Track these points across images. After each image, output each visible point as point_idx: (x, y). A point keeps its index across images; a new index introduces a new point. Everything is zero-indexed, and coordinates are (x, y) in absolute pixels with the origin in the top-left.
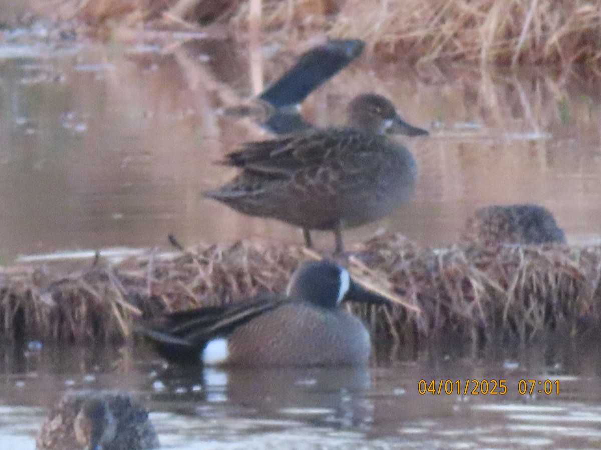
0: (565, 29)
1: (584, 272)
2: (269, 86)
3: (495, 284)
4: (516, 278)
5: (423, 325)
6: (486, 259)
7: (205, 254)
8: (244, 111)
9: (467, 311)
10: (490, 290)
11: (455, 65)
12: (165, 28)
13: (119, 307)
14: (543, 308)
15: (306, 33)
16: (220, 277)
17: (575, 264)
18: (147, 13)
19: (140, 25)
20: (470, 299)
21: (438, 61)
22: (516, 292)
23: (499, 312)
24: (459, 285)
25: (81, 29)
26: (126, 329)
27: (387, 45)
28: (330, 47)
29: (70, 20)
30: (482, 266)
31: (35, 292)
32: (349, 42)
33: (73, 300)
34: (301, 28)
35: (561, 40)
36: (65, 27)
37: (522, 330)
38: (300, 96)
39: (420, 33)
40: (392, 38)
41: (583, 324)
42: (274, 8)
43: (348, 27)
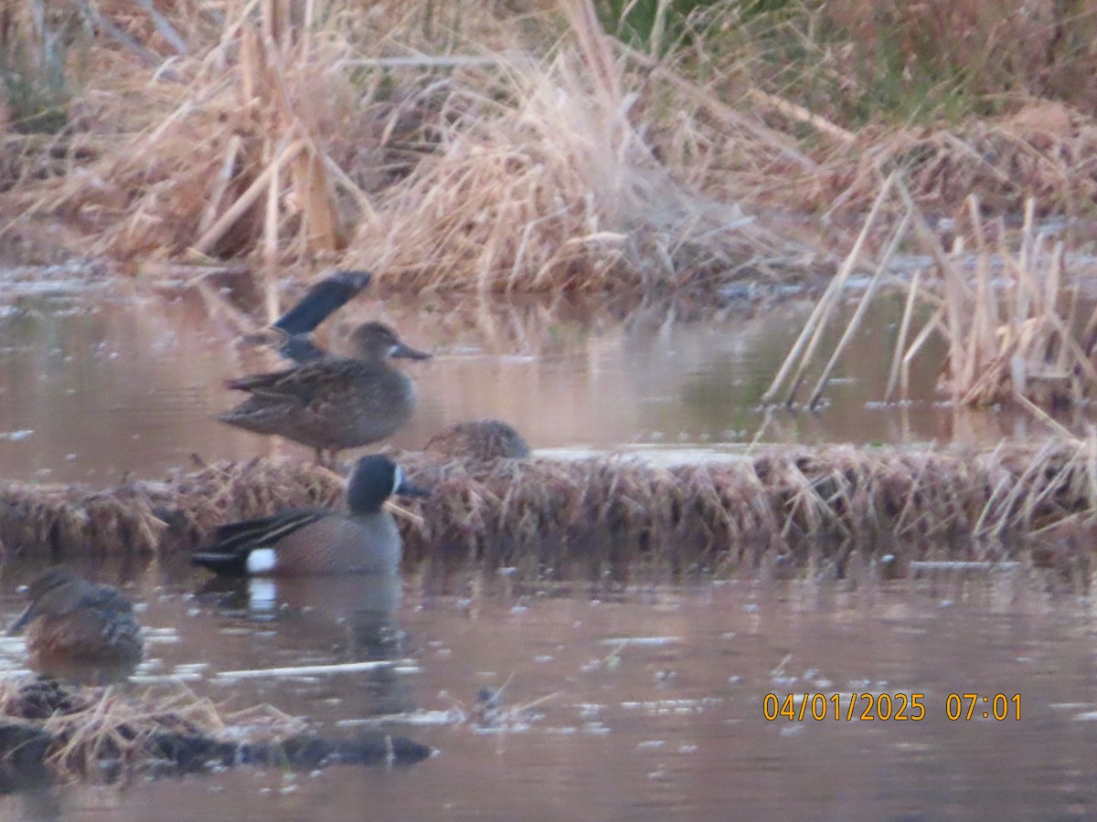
0: (555, 260)
1: (574, 483)
2: (284, 315)
3: (491, 495)
4: (511, 490)
5: (426, 534)
6: (484, 473)
7: (227, 470)
8: (262, 339)
9: (466, 520)
10: (487, 502)
11: (457, 295)
12: (188, 263)
13: (147, 520)
14: (536, 517)
15: (318, 265)
16: (240, 493)
17: (565, 476)
18: (172, 248)
19: (165, 259)
20: (469, 510)
21: (438, 291)
22: (511, 503)
23: (496, 520)
24: (458, 496)
25: (111, 264)
26: (153, 541)
27: (392, 276)
28: (340, 279)
29: (100, 256)
30: (479, 480)
31: (69, 507)
32: (355, 274)
33: (104, 515)
34: (314, 262)
35: (552, 270)
36: (97, 262)
37: (517, 537)
38: (312, 325)
39: (422, 265)
40: (396, 270)
41: (573, 531)
42: (289, 243)
43: (357, 260)
